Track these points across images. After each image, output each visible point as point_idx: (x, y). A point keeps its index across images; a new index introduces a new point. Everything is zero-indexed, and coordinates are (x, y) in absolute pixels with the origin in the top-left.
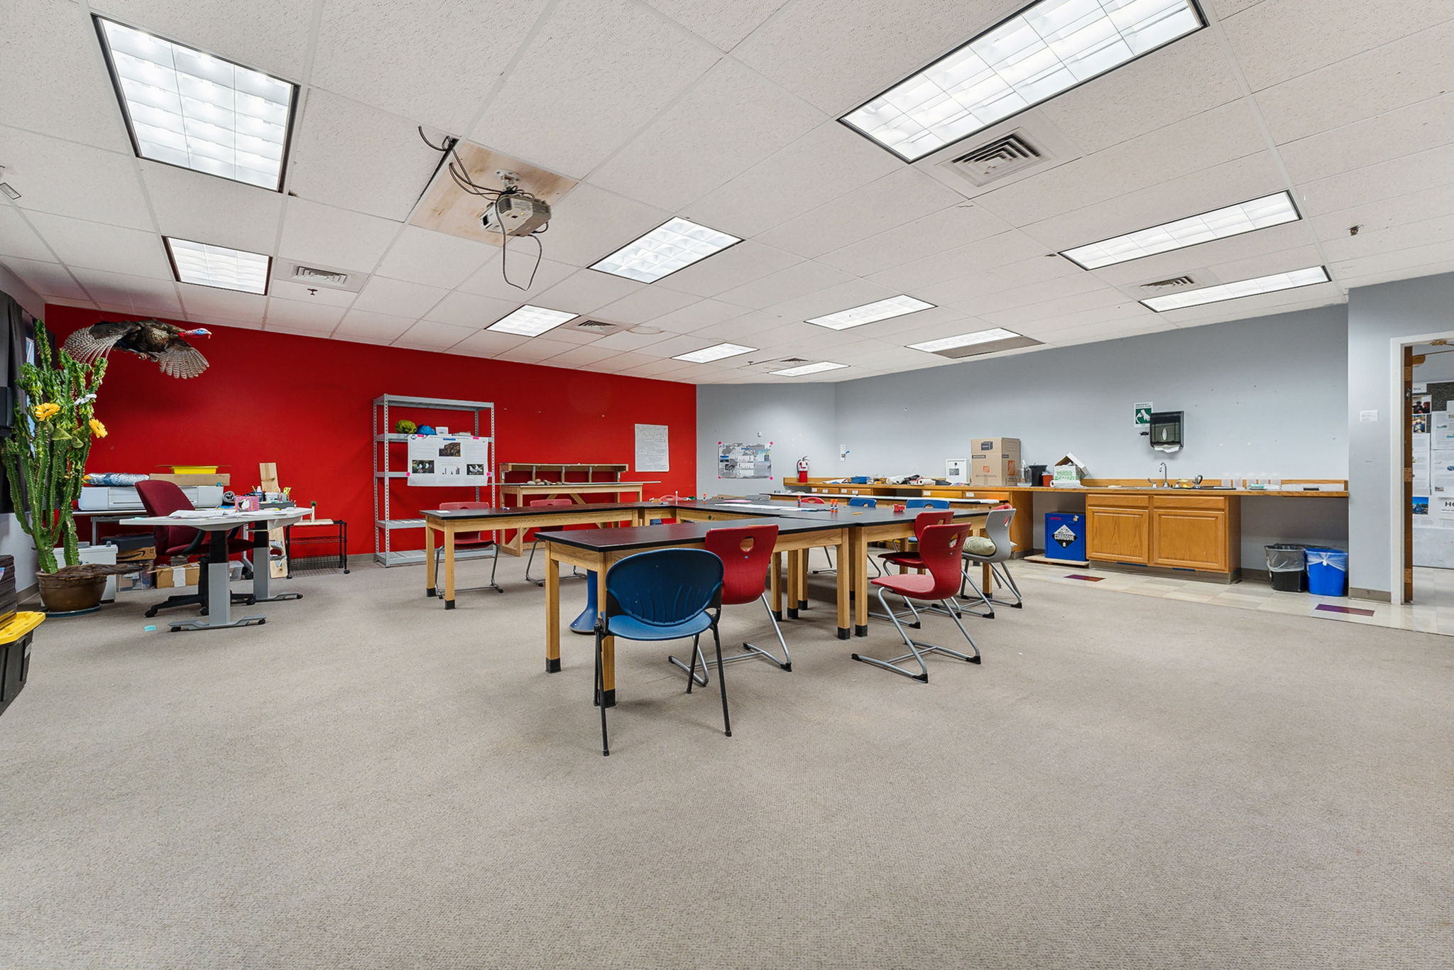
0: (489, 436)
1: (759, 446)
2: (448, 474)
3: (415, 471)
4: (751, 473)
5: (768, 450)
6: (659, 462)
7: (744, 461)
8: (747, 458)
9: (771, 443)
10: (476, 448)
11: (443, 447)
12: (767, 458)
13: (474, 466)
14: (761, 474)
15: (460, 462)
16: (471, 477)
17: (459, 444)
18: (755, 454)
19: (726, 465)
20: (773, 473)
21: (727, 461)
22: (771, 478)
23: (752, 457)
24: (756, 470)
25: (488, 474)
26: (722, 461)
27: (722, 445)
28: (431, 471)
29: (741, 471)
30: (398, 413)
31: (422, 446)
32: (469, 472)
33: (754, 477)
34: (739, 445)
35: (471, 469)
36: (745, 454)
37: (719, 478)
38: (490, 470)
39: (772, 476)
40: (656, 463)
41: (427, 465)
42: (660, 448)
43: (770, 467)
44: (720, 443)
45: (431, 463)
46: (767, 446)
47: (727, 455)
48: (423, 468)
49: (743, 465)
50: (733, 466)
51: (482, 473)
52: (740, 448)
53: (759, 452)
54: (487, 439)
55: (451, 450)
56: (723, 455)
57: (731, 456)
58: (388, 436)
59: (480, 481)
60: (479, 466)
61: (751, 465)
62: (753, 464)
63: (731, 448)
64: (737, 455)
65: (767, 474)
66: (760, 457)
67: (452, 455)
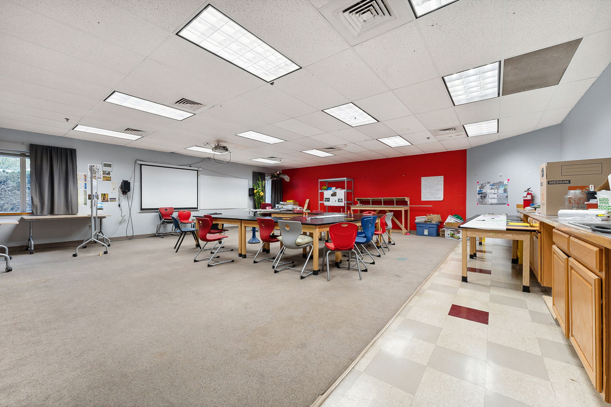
0: (345, 189)
1: (500, 183)
2: (333, 202)
3: (325, 201)
4: (495, 201)
5: (506, 185)
6: (437, 196)
7: (491, 193)
8: (493, 191)
9: (508, 180)
10: (341, 193)
11: (332, 194)
12: (505, 191)
13: (340, 199)
14: (501, 202)
15: (336, 198)
16: (339, 203)
17: (336, 192)
18: (498, 189)
19: (481, 196)
20: (510, 201)
21: (482, 193)
22: (508, 205)
23: (496, 190)
24: (499, 198)
25: (344, 202)
26: (479, 194)
27: (479, 183)
28: (329, 201)
29: (489, 200)
30: (323, 184)
31: (327, 194)
32: (338, 201)
33: (497, 204)
34: (488, 183)
35: (339, 200)
36: (492, 189)
37: (478, 204)
38: (345, 201)
39: (509, 203)
40: (435, 196)
41: (328, 199)
42: (438, 188)
43: (507, 197)
44: (478, 183)
45: (329, 198)
46: (506, 182)
47: (482, 190)
48: (327, 200)
49: (491, 196)
50: (485, 197)
51: (342, 202)
52: (489, 184)
53: (500, 187)
54: (344, 190)
55: (334, 195)
56: (479, 190)
57: (484, 191)
58: (320, 191)
59: (342, 204)
60: (341, 199)
61: (495, 196)
62: (496, 195)
63: (484, 185)
64: (487, 190)
65: (505, 202)
66: (501, 191)
67: (334, 196)
